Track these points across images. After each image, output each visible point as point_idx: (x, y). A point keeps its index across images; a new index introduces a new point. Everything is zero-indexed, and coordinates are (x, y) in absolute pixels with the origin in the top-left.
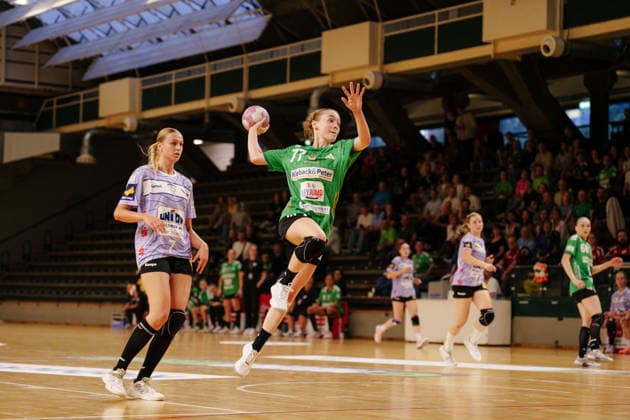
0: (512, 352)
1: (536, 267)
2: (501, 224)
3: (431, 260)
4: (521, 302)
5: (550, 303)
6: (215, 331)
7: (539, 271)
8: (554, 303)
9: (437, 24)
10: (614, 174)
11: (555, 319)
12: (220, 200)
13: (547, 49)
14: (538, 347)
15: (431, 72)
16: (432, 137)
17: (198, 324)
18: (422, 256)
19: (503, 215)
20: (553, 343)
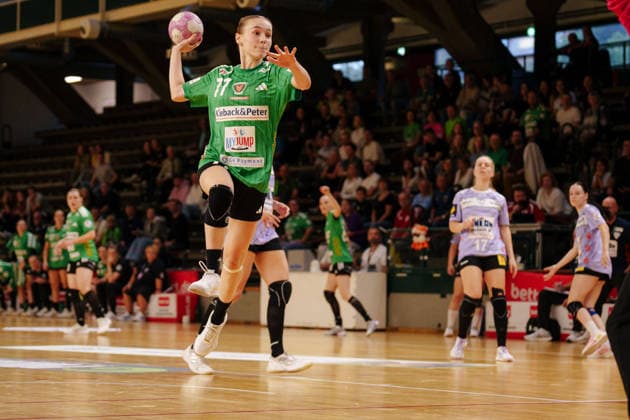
0: (388, 339)
1: (415, 230)
3: (308, 222)
4: (399, 275)
5: (431, 276)
6: (40, 314)
7: (418, 235)
8: (436, 275)
10: (542, 116)
11: (437, 297)
12: (80, 149)
14: (418, 331)
17: (22, 306)
18: (298, 218)
20: (435, 326)
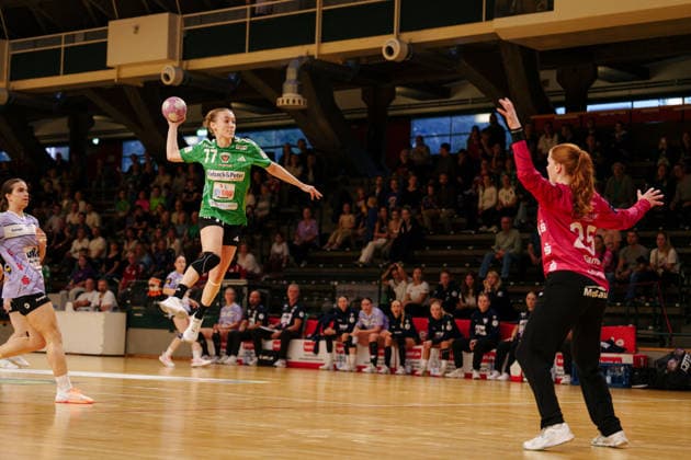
0: (126, 362)
1: (151, 282)
2: (120, 241)
4: (136, 315)
7: (153, 285)
9: (63, 46)
11: (166, 332)
13: (167, 77)
15: (57, 92)
16: (58, 155)
19: (122, 232)
